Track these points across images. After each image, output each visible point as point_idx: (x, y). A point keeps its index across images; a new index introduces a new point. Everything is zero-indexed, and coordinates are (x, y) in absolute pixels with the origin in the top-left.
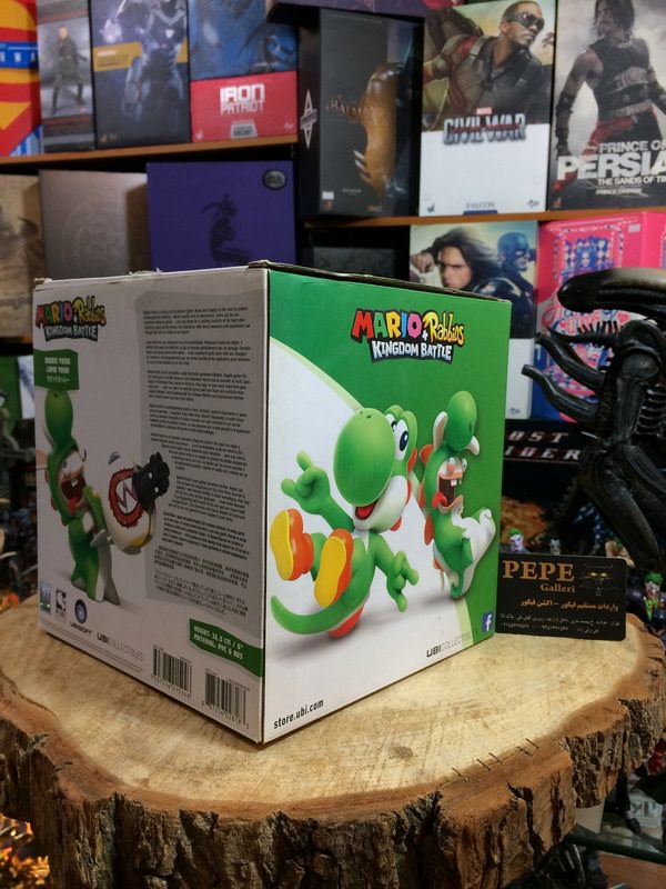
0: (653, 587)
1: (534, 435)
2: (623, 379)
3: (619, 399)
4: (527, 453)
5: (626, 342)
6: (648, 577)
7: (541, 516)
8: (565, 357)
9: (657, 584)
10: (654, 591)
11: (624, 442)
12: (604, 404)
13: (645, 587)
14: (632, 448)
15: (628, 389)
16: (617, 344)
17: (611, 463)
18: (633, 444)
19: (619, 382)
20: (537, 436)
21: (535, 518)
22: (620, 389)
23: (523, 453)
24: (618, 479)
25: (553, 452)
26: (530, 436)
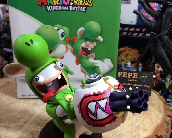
0: (168, 79)
1: (137, 29)
2: (165, 15)
3: (163, 22)
4: (135, 34)
5: (167, 3)
6: (167, 76)
7: (138, 52)
8: (147, 7)
9: (170, 78)
10: (168, 80)
11: (164, 35)
12: (158, 23)
13: (166, 79)
14: (166, 37)
15: (166, 18)
16: (164, 3)
17: (159, 41)
18: (166, 36)
19: (164, 16)
20: (138, 30)
21: (136, 53)
22: (164, 18)
23: (134, 35)
24: (161, 46)
25: (142, 34)
26: (136, 29)
